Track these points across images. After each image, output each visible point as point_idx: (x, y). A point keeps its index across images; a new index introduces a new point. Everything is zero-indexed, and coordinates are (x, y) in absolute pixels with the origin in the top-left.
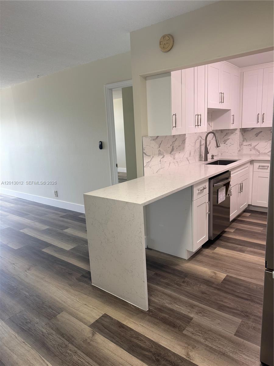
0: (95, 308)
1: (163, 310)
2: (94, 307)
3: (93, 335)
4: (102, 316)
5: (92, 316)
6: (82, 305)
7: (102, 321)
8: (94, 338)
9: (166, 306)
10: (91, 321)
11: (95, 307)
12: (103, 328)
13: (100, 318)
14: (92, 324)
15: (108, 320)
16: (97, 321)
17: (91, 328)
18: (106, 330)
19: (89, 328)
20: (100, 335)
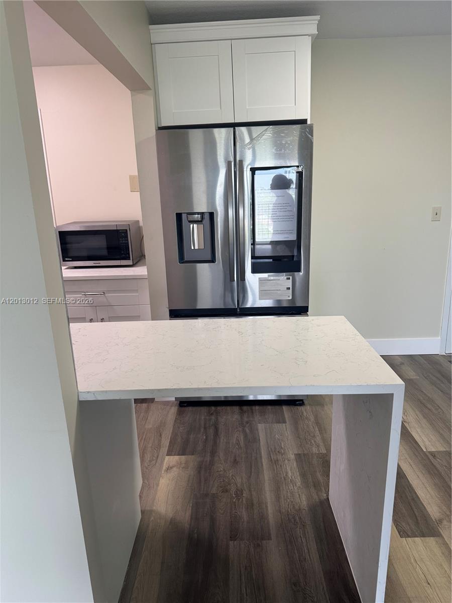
0: (412, 560)
1: (313, 482)
2: (414, 564)
3: (441, 521)
4: (409, 536)
5: (428, 550)
6: (437, 589)
7: (415, 531)
8: (442, 516)
9: (301, 484)
10: (434, 543)
11: (411, 563)
12: (419, 518)
13: (415, 537)
14: (434, 537)
15: (404, 524)
16: (423, 536)
17: (440, 532)
18: (417, 514)
19: (442, 533)
20: (431, 514)
